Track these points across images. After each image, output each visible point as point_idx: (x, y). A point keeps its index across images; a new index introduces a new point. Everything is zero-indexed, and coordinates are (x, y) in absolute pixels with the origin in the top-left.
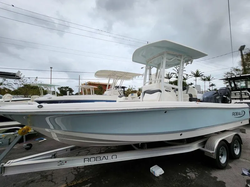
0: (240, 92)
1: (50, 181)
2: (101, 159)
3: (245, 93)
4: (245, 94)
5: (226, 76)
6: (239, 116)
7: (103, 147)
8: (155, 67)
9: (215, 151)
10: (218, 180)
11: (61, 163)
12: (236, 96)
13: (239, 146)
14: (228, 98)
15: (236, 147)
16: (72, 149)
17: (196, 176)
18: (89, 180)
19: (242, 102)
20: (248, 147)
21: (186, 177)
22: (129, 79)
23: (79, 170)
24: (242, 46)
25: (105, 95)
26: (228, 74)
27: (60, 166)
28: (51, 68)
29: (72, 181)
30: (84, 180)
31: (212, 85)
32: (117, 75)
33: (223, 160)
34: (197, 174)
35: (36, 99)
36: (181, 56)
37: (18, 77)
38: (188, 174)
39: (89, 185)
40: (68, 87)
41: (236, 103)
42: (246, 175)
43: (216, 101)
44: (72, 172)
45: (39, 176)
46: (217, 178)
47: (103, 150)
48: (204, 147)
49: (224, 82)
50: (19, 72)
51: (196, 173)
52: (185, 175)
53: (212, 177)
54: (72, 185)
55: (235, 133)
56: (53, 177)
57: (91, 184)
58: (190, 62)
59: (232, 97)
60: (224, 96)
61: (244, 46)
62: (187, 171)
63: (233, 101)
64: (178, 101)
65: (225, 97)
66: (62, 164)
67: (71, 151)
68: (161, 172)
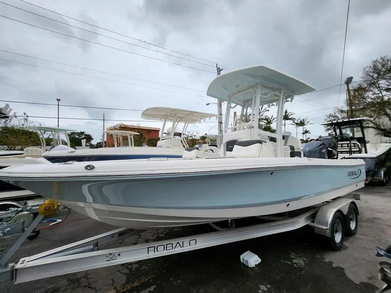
0: (349, 142)
1: (85, 286)
2: (174, 246)
3: (354, 144)
4: (355, 146)
5: (328, 119)
6: (355, 176)
7: (174, 228)
8: (240, 105)
9: (329, 226)
10: (334, 265)
11: (111, 256)
12: (343, 148)
13: (355, 218)
14: (334, 151)
15: (351, 220)
16: (121, 234)
17: (305, 263)
18: (151, 281)
19: (351, 156)
20: (363, 219)
21: (292, 266)
22: (194, 121)
23: (130, 267)
24: (348, 78)
25: (160, 147)
26: (331, 117)
27: (109, 262)
28: (59, 100)
29: (124, 284)
30: (142, 282)
31: (306, 132)
32: (179, 115)
33: (338, 238)
34: (306, 259)
35: (44, 154)
36: (280, 90)
37: (5, 115)
38: (294, 261)
39: (152, 289)
40: (84, 132)
41: (344, 158)
42: (382, 256)
43: (321, 156)
44: (119, 271)
45: (65, 282)
46: (333, 263)
47: (162, 233)
48: (313, 222)
49: (325, 129)
50: (7, 106)
51: (304, 259)
52: (289, 263)
53: (325, 262)
54: (125, 290)
55: (351, 200)
56: (89, 280)
57: (154, 286)
58: (289, 99)
59: (339, 150)
60: (329, 149)
61: (352, 78)
62: (291, 256)
63: (341, 156)
64: (276, 157)
65: (331, 149)
66: (113, 258)
67: (119, 237)
68: (257, 261)
